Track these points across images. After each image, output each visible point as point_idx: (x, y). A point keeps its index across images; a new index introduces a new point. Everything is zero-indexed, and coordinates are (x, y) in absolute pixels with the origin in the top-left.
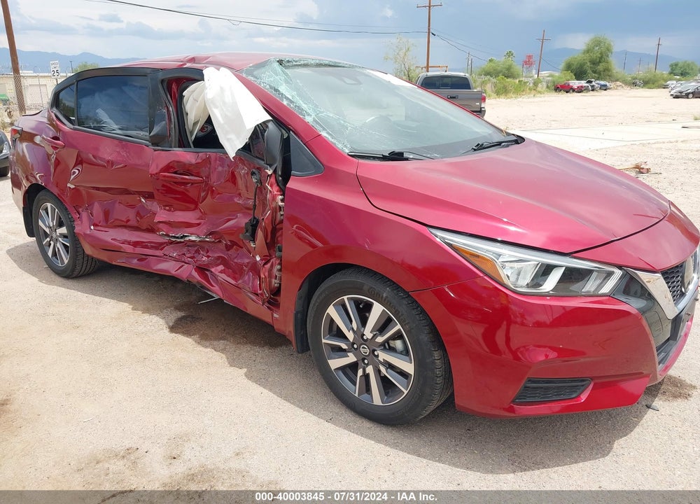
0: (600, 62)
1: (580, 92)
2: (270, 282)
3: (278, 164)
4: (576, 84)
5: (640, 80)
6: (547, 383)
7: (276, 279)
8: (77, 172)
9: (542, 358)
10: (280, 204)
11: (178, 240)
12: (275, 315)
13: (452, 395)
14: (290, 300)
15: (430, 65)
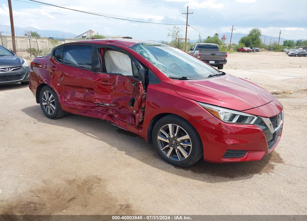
0: (255, 40)
1: (248, 52)
2: (139, 119)
3: (144, 80)
4: (246, 49)
5: (272, 48)
6: (234, 151)
7: (141, 118)
8: (62, 79)
9: (232, 143)
10: (145, 93)
11: (102, 105)
12: (140, 131)
13: (203, 156)
14: (147, 126)
15: (187, 38)
